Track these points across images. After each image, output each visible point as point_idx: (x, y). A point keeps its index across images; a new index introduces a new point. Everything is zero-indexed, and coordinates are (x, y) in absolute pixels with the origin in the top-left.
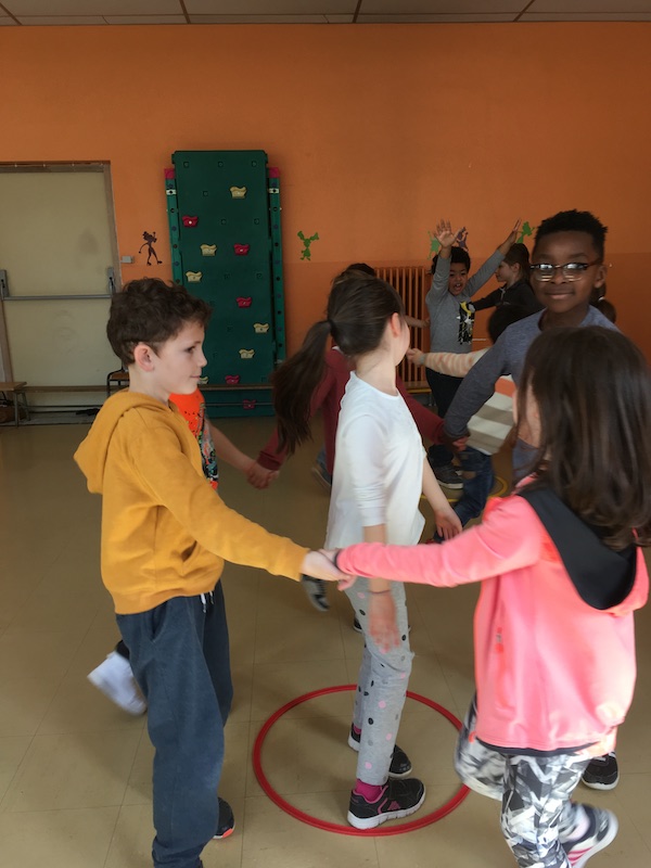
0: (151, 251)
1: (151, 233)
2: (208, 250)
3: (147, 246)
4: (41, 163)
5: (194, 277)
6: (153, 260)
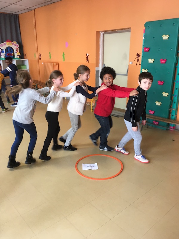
0: (138, 60)
1: (139, 54)
2: (151, 61)
3: (137, 58)
4: (116, 30)
5: (144, 71)
6: (138, 64)
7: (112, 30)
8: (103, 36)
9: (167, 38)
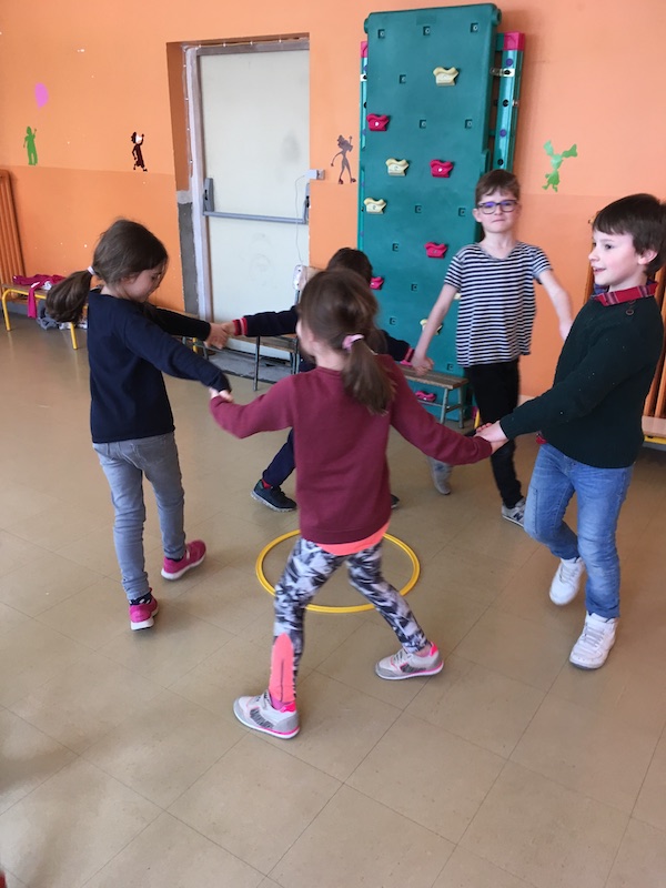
0: (345, 163)
1: (346, 138)
2: (395, 167)
3: (341, 156)
4: (247, 40)
5: (374, 207)
6: (346, 178)
7: (230, 41)
8: (195, 62)
9: (451, 78)
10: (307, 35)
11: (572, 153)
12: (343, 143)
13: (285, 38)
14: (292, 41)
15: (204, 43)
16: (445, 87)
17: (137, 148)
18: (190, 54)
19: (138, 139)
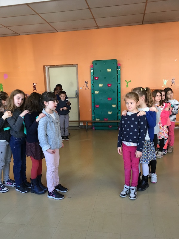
0: (87, 86)
2: (101, 85)
4: (61, 65)
5: (97, 92)
6: (87, 88)
7: (57, 65)
9: (110, 71)
10: (77, 64)
11: (130, 81)
12: (86, 82)
13: (70, 65)
14: (71, 65)
15: (50, 66)
16: (109, 72)
17: (35, 86)
18: (47, 68)
19: (35, 84)
